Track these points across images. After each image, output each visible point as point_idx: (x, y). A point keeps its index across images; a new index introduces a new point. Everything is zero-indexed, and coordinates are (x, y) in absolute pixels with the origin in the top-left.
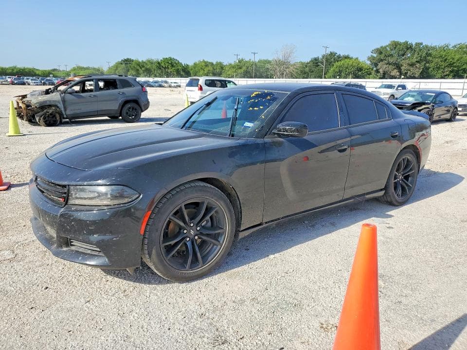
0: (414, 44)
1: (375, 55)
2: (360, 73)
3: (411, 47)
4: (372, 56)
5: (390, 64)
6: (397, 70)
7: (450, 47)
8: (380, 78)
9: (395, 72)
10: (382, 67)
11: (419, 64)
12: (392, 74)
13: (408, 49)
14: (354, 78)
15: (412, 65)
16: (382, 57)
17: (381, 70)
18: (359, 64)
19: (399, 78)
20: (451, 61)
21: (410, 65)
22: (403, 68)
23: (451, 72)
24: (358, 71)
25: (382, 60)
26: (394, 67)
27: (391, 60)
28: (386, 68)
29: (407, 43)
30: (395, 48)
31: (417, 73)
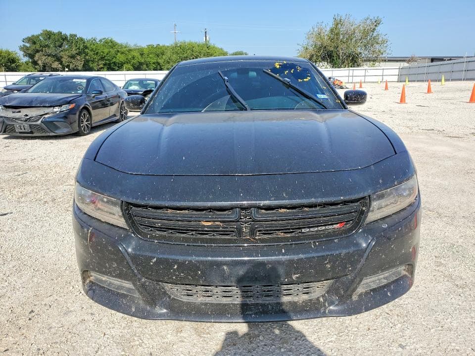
0: (68, 35)
1: (28, 45)
2: (13, 65)
3: (66, 38)
4: (24, 45)
5: (49, 56)
6: (58, 62)
7: (97, 40)
8: (40, 71)
9: (56, 65)
10: (41, 59)
11: (79, 57)
12: (53, 66)
13: (64, 40)
14: (7, 71)
15: (73, 57)
16: (38, 47)
17: (40, 62)
18: (10, 55)
19: (61, 71)
20: (102, 55)
21: (71, 57)
22: (63, 60)
23: (105, 65)
24: (11, 62)
25: (38, 51)
26: (53, 59)
27: (49, 51)
28: (45, 60)
29: (61, 33)
30: (49, 38)
31: (80, 65)
